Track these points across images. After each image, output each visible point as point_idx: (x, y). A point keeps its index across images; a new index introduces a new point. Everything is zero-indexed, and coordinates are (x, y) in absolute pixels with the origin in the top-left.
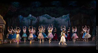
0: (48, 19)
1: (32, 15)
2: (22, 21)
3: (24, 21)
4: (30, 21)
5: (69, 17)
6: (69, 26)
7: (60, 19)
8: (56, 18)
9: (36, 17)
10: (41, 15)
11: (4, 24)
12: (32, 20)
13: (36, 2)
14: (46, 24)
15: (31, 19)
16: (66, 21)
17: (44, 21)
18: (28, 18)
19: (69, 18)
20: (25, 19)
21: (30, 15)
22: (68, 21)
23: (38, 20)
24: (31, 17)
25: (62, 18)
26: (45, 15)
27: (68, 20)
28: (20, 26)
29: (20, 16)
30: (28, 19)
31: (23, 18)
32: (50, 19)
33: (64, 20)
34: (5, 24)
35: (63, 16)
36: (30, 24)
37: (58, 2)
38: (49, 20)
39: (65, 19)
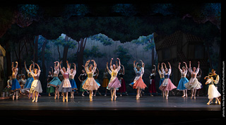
0: (106, 44)
1: (68, 35)
2: (43, 50)
3: (48, 48)
4: (62, 48)
5: (153, 40)
6: (153, 62)
7: (134, 45)
8: (122, 42)
9: (78, 41)
10: (87, 36)
11: (2, 55)
12: (67, 47)
13: (78, 6)
14: (99, 57)
15: (64, 45)
16: (147, 49)
17: (94, 49)
18: (58, 41)
19: (154, 43)
20: (51, 43)
21: (63, 36)
22: (150, 51)
23: (82, 47)
24: (65, 40)
25: (139, 43)
26: (99, 35)
27: (152, 48)
28: (39, 61)
29: (40, 37)
30: (57, 44)
31: (46, 43)
32: (110, 44)
33: (141, 47)
34: (4, 55)
35: (140, 38)
36: (62, 56)
37: (128, 5)
38: (108, 47)
39: (145, 46)
